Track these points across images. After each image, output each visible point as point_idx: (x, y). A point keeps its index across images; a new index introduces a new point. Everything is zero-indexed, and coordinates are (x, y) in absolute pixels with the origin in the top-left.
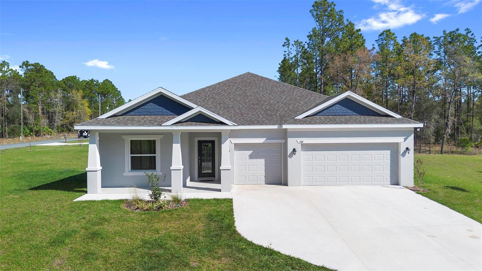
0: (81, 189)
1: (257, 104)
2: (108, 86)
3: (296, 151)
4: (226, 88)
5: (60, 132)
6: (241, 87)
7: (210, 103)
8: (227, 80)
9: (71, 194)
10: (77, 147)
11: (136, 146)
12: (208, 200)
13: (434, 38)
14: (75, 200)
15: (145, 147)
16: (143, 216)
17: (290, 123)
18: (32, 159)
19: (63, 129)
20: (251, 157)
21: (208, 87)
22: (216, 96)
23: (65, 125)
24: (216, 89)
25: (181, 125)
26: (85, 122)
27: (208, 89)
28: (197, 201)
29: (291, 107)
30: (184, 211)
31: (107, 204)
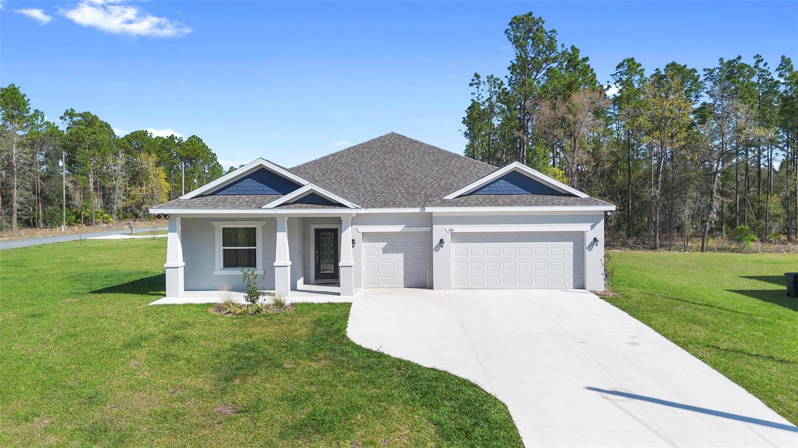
0: (158, 292)
1: (397, 179)
2: (196, 146)
3: (443, 243)
4: (357, 156)
5: (122, 219)
6: (379, 154)
7: (333, 177)
8: (360, 144)
9: (145, 297)
10: (149, 241)
11: (230, 236)
12: (320, 305)
13: (705, 70)
14: (151, 304)
15: (241, 237)
16: (235, 321)
17: (435, 205)
18: (85, 257)
19: (125, 214)
20: (385, 251)
21: (333, 155)
22: (342, 168)
23: (129, 207)
24: (344, 158)
25: (287, 208)
26: (163, 204)
27: (332, 157)
28: (305, 305)
29: (442, 183)
30: (287, 316)
31: (191, 308)
